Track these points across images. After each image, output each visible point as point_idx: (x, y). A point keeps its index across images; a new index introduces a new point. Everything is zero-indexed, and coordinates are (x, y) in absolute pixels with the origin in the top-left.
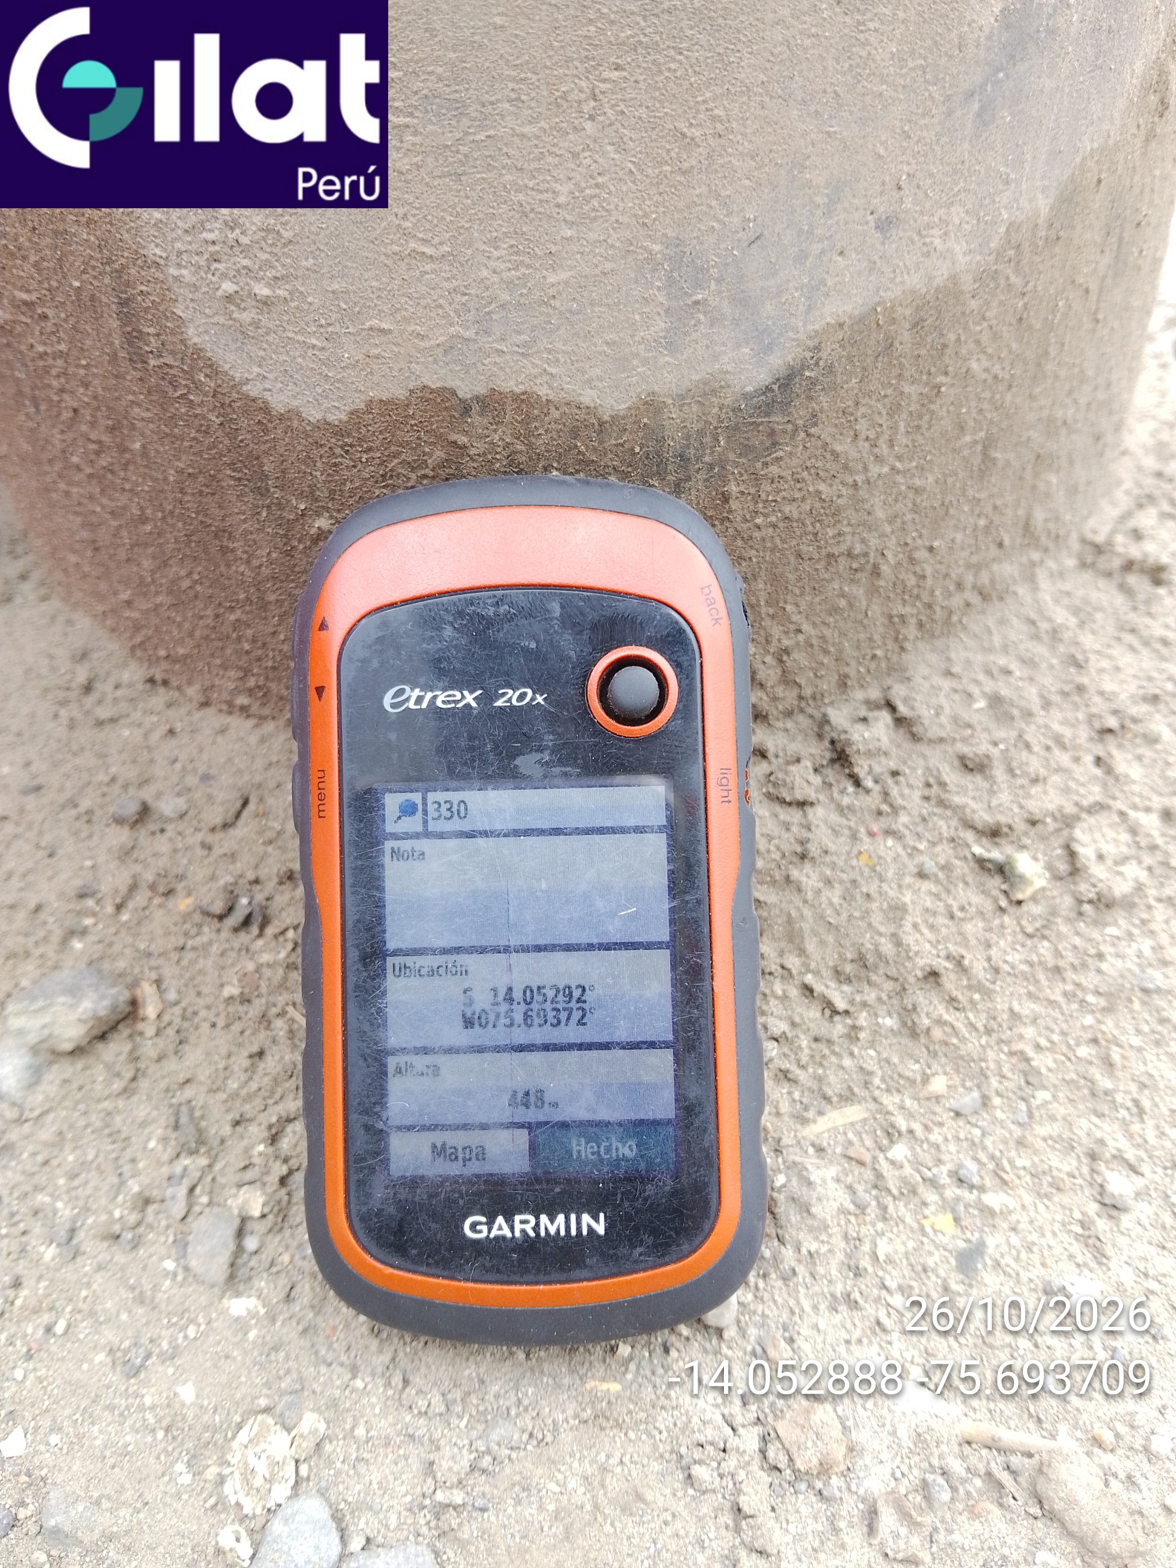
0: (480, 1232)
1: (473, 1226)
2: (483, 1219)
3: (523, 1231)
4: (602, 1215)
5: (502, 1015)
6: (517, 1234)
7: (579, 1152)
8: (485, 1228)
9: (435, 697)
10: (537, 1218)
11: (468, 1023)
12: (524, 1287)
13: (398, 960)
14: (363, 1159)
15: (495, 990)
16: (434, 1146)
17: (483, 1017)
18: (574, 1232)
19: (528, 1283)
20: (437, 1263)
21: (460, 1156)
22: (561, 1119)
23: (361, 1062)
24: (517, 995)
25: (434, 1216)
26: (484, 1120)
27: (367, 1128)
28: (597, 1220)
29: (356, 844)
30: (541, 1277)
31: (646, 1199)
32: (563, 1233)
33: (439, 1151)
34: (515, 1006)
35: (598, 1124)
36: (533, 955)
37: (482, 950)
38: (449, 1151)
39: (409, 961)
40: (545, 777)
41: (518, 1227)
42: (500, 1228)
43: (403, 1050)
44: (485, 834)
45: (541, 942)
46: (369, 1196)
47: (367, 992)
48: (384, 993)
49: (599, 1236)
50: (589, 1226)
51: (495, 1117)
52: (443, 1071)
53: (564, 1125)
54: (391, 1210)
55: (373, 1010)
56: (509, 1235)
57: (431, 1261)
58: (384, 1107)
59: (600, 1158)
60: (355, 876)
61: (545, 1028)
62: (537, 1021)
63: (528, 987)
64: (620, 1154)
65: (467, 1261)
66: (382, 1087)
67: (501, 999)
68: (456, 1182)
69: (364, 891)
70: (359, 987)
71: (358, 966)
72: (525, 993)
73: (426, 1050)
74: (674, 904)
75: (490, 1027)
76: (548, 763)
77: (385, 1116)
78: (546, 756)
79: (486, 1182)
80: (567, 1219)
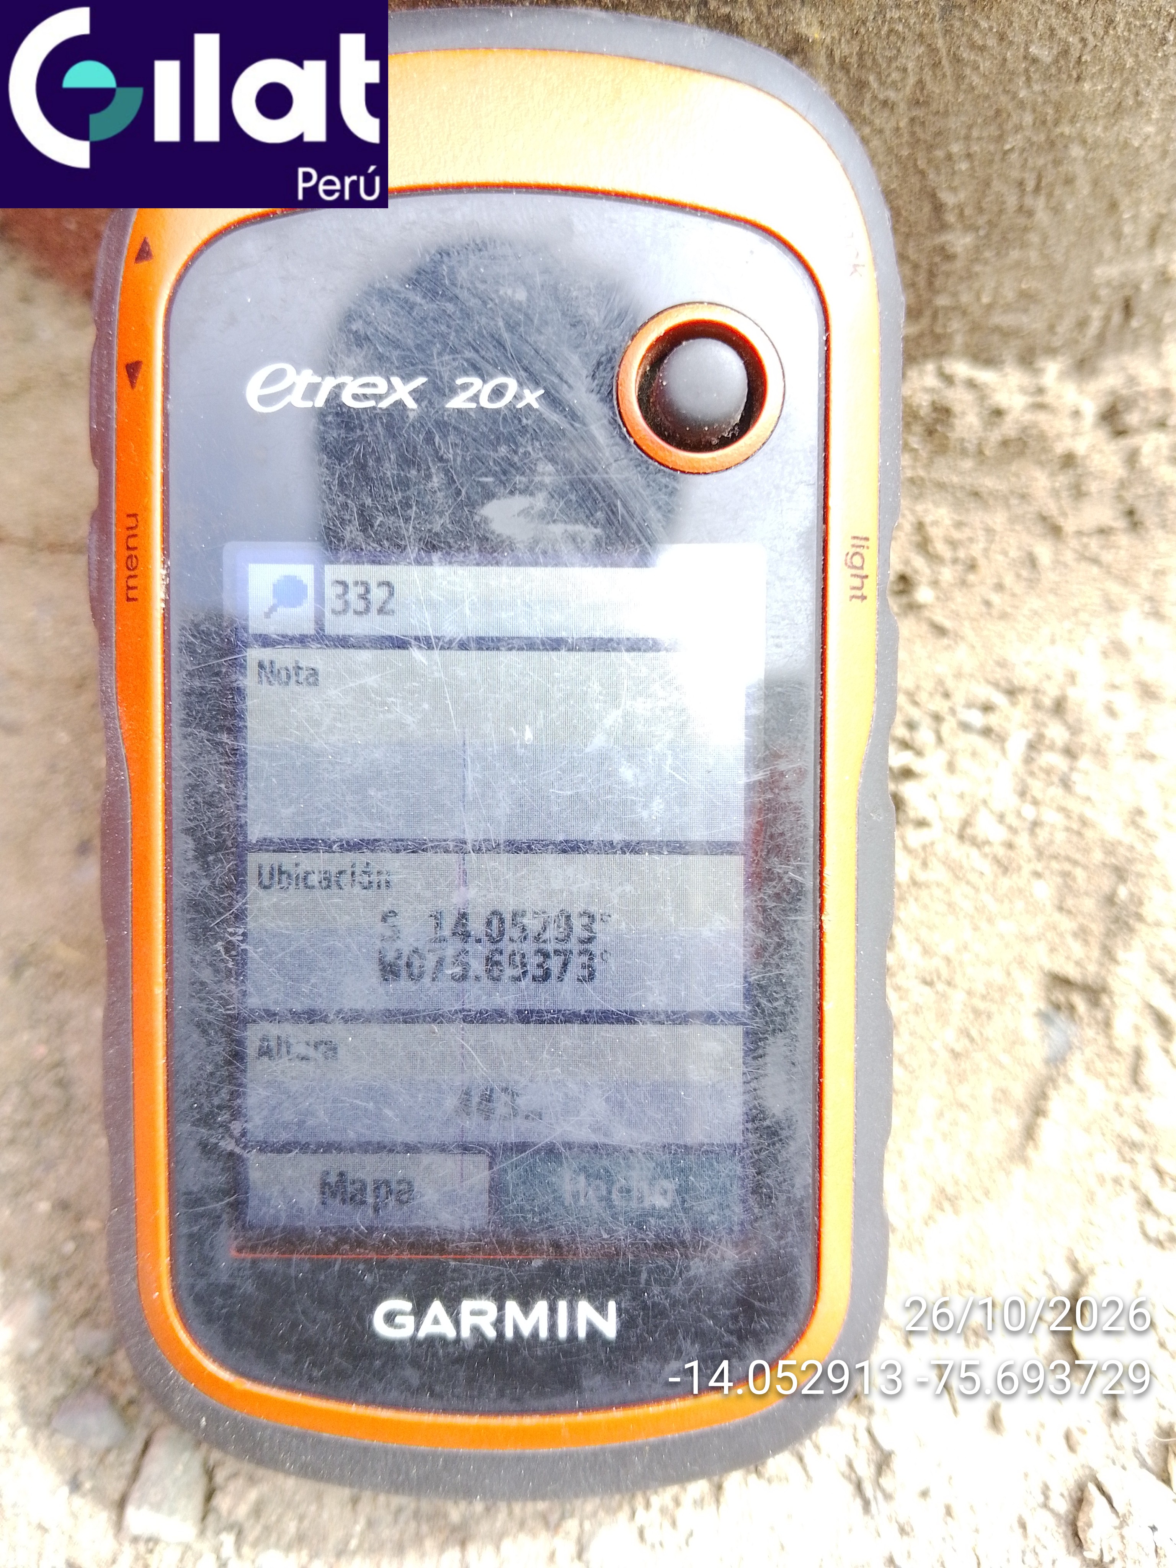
0: (401, 1326)
1: (390, 1318)
2: (407, 1306)
3: (476, 1330)
4: (612, 1306)
5: (449, 960)
6: (466, 1333)
7: (576, 1196)
8: (409, 1321)
9: (340, 387)
10: (501, 1308)
11: (389, 972)
12: (475, 1421)
13: (267, 859)
14: (198, 1201)
15: (437, 918)
16: (323, 1183)
17: (416, 963)
18: (562, 1333)
19: (484, 1413)
20: (326, 1377)
21: (370, 1200)
22: (548, 1140)
23: (196, 1036)
24: (476, 926)
25: (321, 1301)
26: (412, 1138)
27: (207, 1149)
28: (602, 1309)
29: (190, 649)
30: (505, 1403)
31: (689, 1283)
32: (544, 1334)
33: (333, 1188)
34: (470, 946)
35: (610, 1150)
36: (504, 857)
37: (418, 847)
38: (349, 1188)
39: (287, 860)
40: (536, 542)
41: (467, 1322)
42: (436, 1321)
43: (271, 1015)
44: (427, 643)
45: (521, 836)
46: (208, 1261)
47: (208, 913)
48: (240, 917)
49: (606, 1343)
50: (590, 1325)
51: (434, 1134)
52: (341, 1052)
53: (551, 1152)
54: (248, 1287)
55: (219, 946)
56: (451, 1334)
57: (316, 1373)
58: (236, 1114)
59: (611, 1207)
60: (188, 706)
61: (523, 983)
62: (509, 972)
63: (494, 913)
64: (647, 1204)
65: (380, 1375)
66: (231, 1078)
67: (447, 932)
68: (359, 1243)
69: (204, 734)
70: (194, 904)
71: (195, 867)
72: (489, 923)
73: (311, 1016)
74: (759, 776)
75: (427, 980)
76: (542, 516)
77: (236, 1127)
78: (540, 501)
79: (412, 1246)
80: (553, 1310)
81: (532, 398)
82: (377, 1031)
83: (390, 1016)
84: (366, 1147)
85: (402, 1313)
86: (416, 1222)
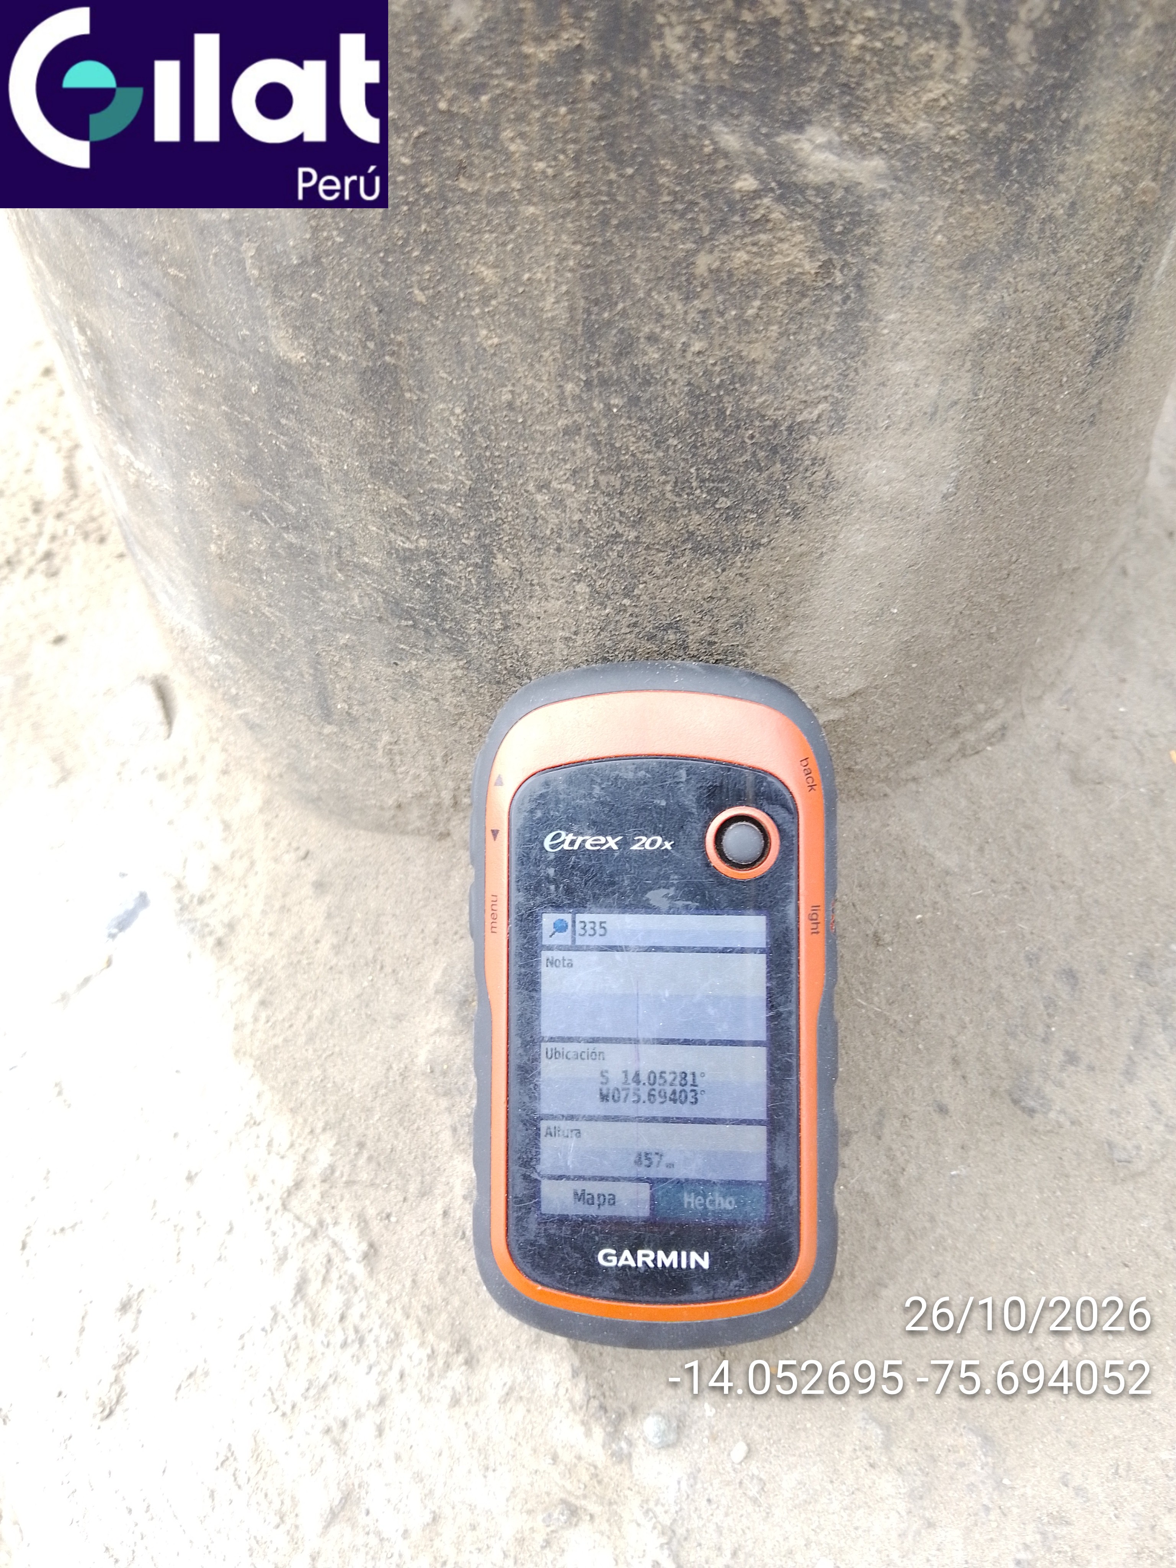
0: (611, 1261)
1: (605, 1257)
2: (614, 1252)
3: (644, 1263)
4: (706, 1254)
5: (631, 1092)
6: (640, 1264)
7: (689, 1203)
8: (614, 1259)
9: (584, 841)
10: (656, 1254)
11: (604, 1097)
12: (644, 1306)
13: (550, 1046)
14: (521, 1201)
15: (626, 1072)
16: (576, 1194)
17: (617, 1094)
18: (684, 1266)
19: (648, 1302)
20: (577, 1285)
21: (596, 1202)
22: (676, 1177)
23: (521, 1126)
24: (643, 1077)
25: (575, 1248)
26: (616, 1175)
27: (526, 1177)
28: (702, 1256)
29: (520, 955)
30: (658, 1298)
31: (742, 1244)
32: (675, 1266)
33: (579, 1197)
34: (641, 1087)
35: (706, 1182)
37: (617, 1041)
38: (587, 1197)
39: (559, 1046)
40: (670, 908)
41: (640, 1259)
42: (626, 1259)
43: (553, 1117)
44: (621, 948)
46: (526, 1229)
47: (527, 1072)
48: (539, 1073)
49: (704, 1270)
50: (697, 1262)
51: (625, 1173)
52: (584, 1135)
53: (678, 1182)
54: (543, 1241)
55: (532, 1086)
56: (633, 1265)
57: (572, 1282)
58: (538, 1160)
59: (705, 1208)
60: (519, 980)
61: (665, 1105)
62: (659, 1100)
63: (652, 1072)
64: (722, 1207)
65: (600, 1284)
66: (537, 1146)
67: (630, 1081)
68: (593, 1222)
69: (526, 992)
70: (520, 1068)
71: (521, 1051)
72: (649, 1078)
73: (571, 1118)
74: (771, 1014)
75: (621, 1103)
76: (672, 898)
77: (539, 1168)
78: (672, 891)
79: (617, 1224)
80: (679, 1256)
81: (668, 845)
82: (600, 1125)
83: (606, 1118)
84: (594, 1178)
85: (611, 1255)
86: (618, 1213)
